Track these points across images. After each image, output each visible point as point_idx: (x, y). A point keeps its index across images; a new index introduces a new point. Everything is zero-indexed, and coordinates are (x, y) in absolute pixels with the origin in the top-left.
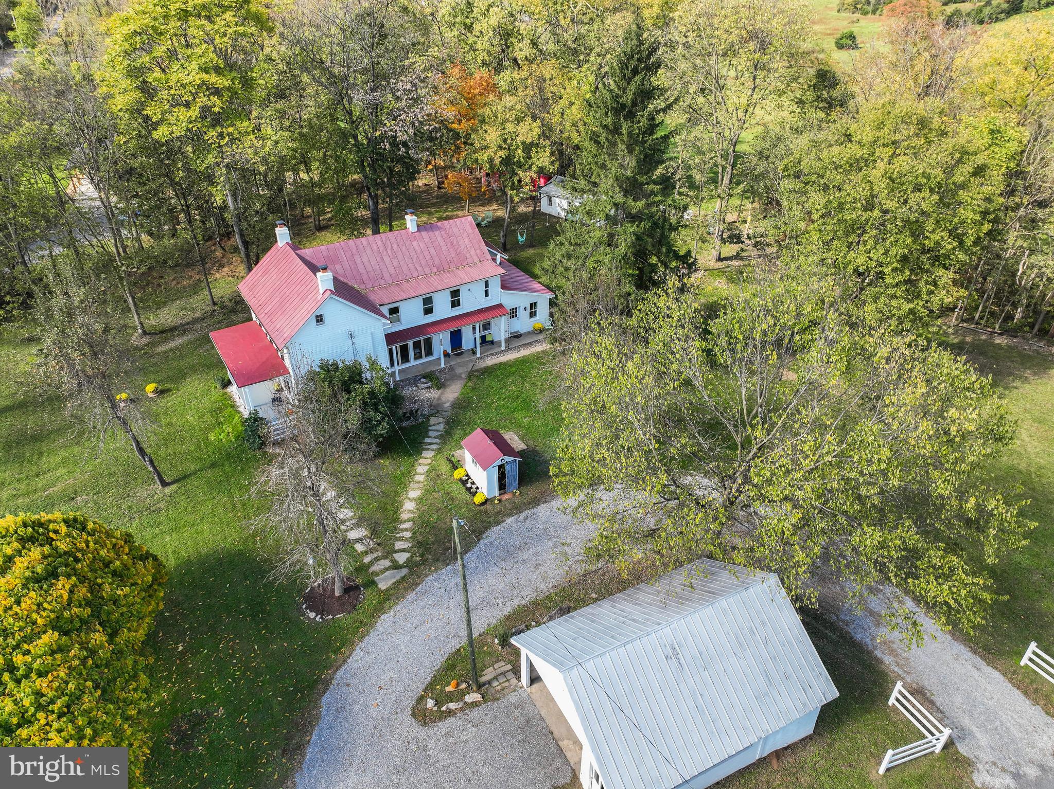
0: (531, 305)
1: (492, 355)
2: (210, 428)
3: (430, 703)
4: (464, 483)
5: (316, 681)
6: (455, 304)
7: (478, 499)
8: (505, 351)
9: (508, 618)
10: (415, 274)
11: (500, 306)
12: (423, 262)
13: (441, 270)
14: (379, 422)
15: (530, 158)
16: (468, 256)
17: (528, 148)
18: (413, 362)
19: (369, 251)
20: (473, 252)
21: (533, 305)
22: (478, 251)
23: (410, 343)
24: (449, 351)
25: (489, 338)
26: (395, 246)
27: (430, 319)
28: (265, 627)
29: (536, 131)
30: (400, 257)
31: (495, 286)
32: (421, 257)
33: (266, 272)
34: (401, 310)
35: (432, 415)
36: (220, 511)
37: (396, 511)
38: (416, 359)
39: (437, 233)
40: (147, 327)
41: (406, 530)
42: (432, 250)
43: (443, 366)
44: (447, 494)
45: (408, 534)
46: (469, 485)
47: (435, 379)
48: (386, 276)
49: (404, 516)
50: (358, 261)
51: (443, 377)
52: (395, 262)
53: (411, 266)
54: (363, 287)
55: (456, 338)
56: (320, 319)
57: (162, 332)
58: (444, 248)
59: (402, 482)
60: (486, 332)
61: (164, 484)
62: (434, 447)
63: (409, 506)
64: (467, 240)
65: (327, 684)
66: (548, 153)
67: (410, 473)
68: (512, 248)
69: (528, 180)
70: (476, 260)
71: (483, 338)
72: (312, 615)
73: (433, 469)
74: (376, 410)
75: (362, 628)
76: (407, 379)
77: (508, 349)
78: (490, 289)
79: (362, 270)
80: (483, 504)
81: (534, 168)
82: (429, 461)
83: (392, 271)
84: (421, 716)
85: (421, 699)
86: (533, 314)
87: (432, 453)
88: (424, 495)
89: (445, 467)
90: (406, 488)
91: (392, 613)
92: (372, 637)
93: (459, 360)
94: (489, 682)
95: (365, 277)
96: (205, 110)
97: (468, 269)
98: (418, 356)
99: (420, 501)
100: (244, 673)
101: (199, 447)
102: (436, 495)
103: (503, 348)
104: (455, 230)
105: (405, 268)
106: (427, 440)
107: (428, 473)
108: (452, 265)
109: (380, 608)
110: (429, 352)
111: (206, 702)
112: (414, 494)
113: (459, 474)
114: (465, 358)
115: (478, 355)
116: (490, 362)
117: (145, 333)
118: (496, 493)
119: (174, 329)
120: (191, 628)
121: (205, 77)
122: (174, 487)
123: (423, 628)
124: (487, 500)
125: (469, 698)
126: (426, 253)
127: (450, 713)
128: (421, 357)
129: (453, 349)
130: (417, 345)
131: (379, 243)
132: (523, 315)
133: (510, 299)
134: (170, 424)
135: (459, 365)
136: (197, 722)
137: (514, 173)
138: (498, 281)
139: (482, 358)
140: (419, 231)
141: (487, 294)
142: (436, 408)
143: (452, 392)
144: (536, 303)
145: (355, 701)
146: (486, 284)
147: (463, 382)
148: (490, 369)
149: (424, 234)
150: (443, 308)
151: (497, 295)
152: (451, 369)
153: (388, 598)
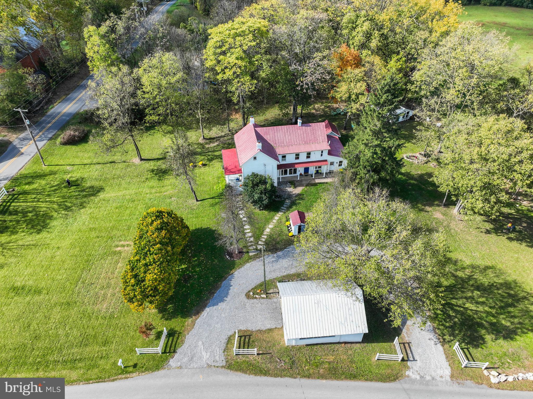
0: (340, 162)
1: (319, 178)
2: (214, 184)
3: (251, 293)
4: (288, 227)
5: (223, 277)
6: (308, 157)
7: (290, 234)
9: (284, 276)
10: (296, 143)
11: (326, 161)
12: (300, 139)
13: (306, 143)
14: (265, 200)
15: (358, 98)
16: (318, 139)
17: (357, 95)
18: (288, 175)
19: (281, 132)
20: (321, 138)
22: (323, 138)
23: (288, 170)
24: (303, 173)
25: (319, 172)
26: (291, 131)
27: (297, 161)
28: (214, 256)
30: (292, 136)
31: (325, 153)
32: (300, 137)
34: (287, 157)
35: (287, 198)
36: (211, 215)
37: (263, 231)
38: (290, 174)
39: (309, 128)
40: (205, 136)
41: (264, 238)
42: (305, 135)
43: (299, 179)
44: (281, 229)
45: (264, 240)
46: (289, 229)
47: (294, 183)
48: (285, 142)
49: (265, 233)
50: (276, 135)
51: (297, 184)
52: (290, 137)
53: (295, 140)
54: (275, 145)
55: (306, 170)
56: (255, 158)
57: (210, 139)
58: (310, 134)
59: (268, 221)
60: (320, 169)
61: (197, 201)
62: (283, 211)
63: (268, 230)
64: (320, 132)
65: (226, 278)
67: (272, 218)
70: (321, 141)
71: (317, 171)
72: (228, 257)
73: (280, 219)
74: (265, 195)
75: (242, 265)
76: (284, 182)
77: (326, 177)
78: (323, 153)
79: (277, 139)
80: (291, 236)
81: (359, 103)
82: (280, 216)
83: (287, 141)
84: (248, 296)
85: (249, 291)
86: (340, 165)
87: (282, 213)
88: (274, 228)
89: (284, 219)
90: (269, 223)
91: (250, 264)
92: (242, 269)
93: (306, 178)
94: (270, 293)
95: (277, 142)
96: (234, 73)
97: (317, 144)
98: (291, 173)
99: (272, 229)
100: (205, 268)
101: (210, 190)
102: (278, 229)
103: (324, 176)
104: (316, 127)
105: (292, 140)
106: (282, 208)
107: (278, 220)
108: (311, 142)
109: (247, 261)
110: (295, 172)
111: (193, 272)
112: (271, 226)
113: (288, 223)
114: (308, 178)
115: (313, 177)
116: (317, 181)
117: (204, 138)
118: (297, 234)
119: (214, 138)
120: (194, 250)
121: (237, 61)
122: (200, 202)
123: (258, 271)
124: (293, 236)
125: (262, 296)
126: (302, 135)
127: (256, 298)
128: (292, 174)
129: (304, 173)
130: (290, 170)
131: (286, 129)
132: (336, 165)
133: (331, 159)
134: (203, 179)
135: (305, 180)
136: (190, 277)
138: (327, 151)
139: (314, 179)
140: (302, 126)
141: (322, 155)
142: (290, 196)
143: (298, 190)
144: (342, 162)
145: (231, 286)
146: (322, 152)
147: (303, 187)
148: (316, 184)
149: (304, 127)
150: (303, 158)
151: (326, 156)
152: (301, 181)
153: (251, 259)
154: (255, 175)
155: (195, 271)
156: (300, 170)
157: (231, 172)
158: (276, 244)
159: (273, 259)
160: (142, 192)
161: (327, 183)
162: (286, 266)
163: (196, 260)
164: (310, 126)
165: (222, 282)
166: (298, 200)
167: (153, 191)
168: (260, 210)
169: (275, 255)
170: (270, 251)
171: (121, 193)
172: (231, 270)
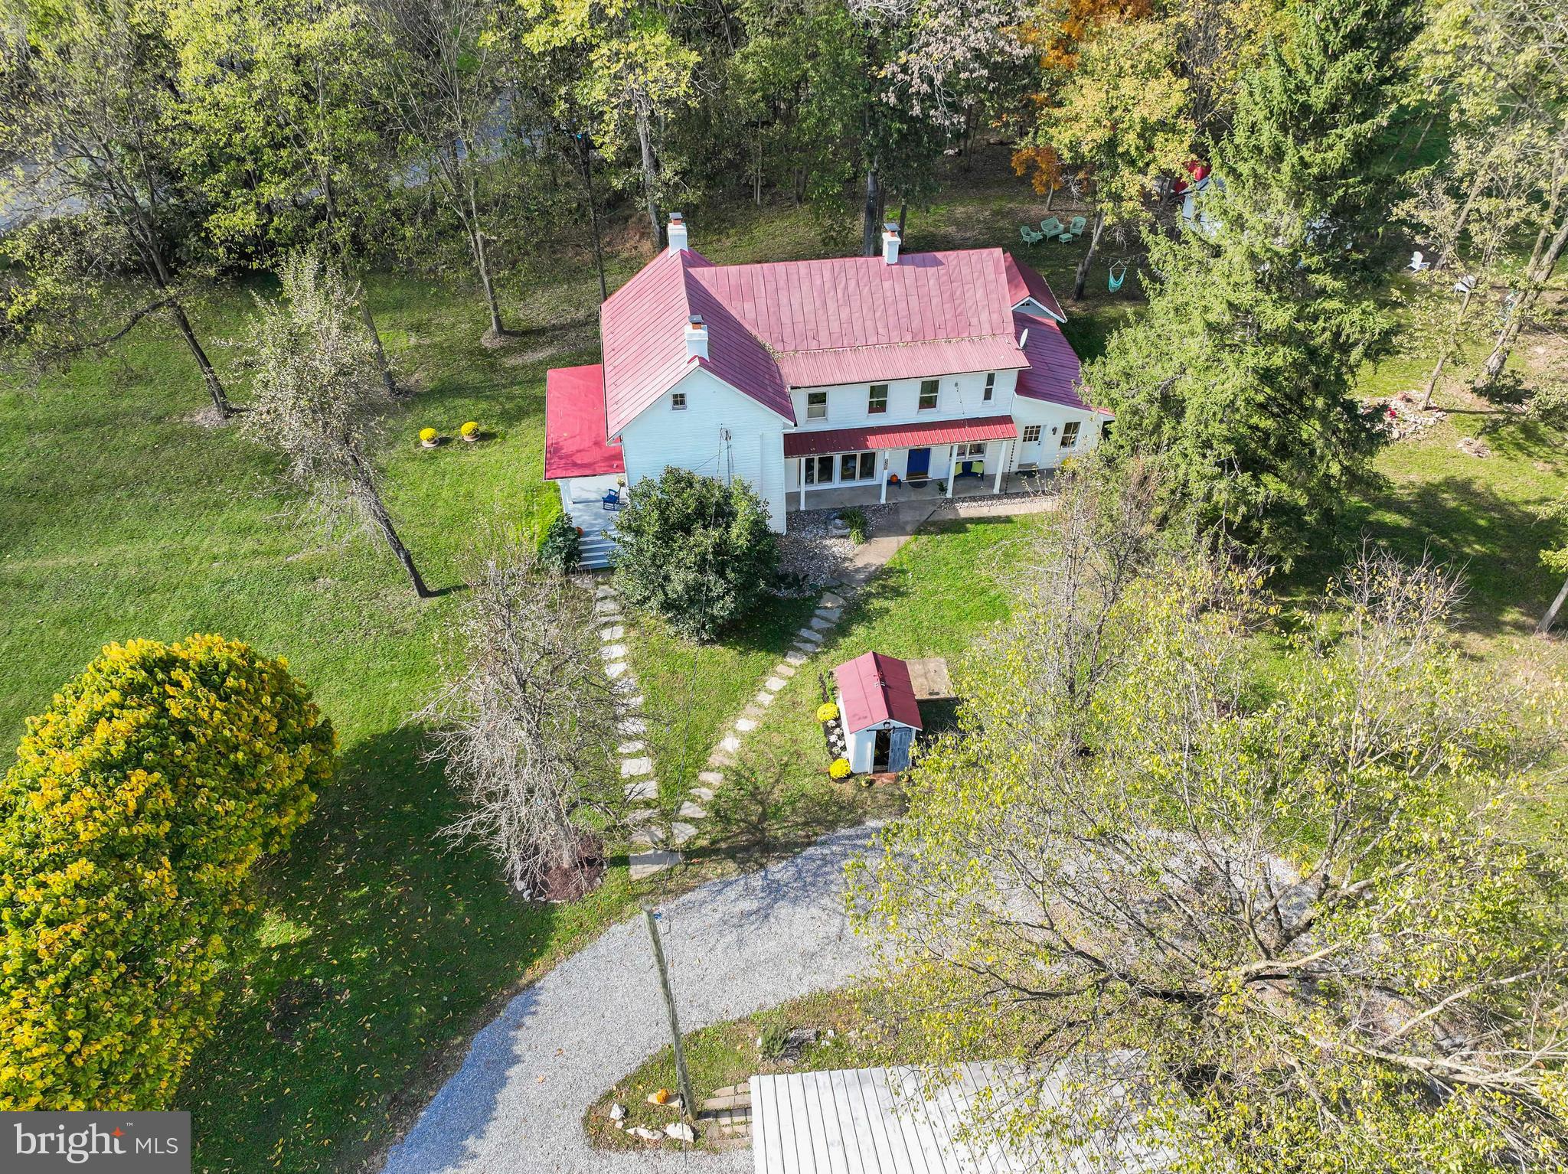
0: (1068, 426)
1: (974, 499)
2: (514, 519)
3: (616, 1112)
4: (828, 731)
5: (482, 1001)
6: (927, 402)
7: (838, 769)
8: (998, 497)
9: (796, 1007)
10: (873, 340)
11: (1006, 420)
12: (892, 320)
13: (919, 337)
14: (720, 598)
15: (1150, 148)
16: (974, 321)
17: (1148, 131)
18: (837, 483)
19: (806, 286)
20: (984, 316)
21: (1071, 428)
22: (995, 316)
23: (838, 459)
24: (902, 476)
25: (975, 469)
26: (852, 284)
27: (878, 420)
29: (1177, 99)
30: (856, 305)
31: (1006, 386)
32: (891, 311)
33: (639, 294)
34: (830, 399)
35: (829, 589)
37: (708, 747)
38: (844, 478)
39: (931, 271)
40: (504, 320)
41: (708, 785)
42: (914, 301)
43: (883, 501)
44: (794, 742)
45: (707, 794)
46: (833, 739)
47: (860, 521)
48: (823, 335)
49: (715, 760)
50: (784, 301)
51: (874, 521)
52: (845, 314)
53: (869, 324)
54: (779, 347)
55: (919, 460)
56: (679, 401)
57: (526, 333)
58: (935, 301)
59: (733, 697)
60: (977, 457)
61: (424, 593)
62: (809, 647)
63: (730, 744)
64: (980, 293)
65: (494, 1012)
66: (1186, 145)
67: (755, 684)
68: (1094, 296)
69: (1133, 191)
70: (986, 329)
71: (967, 467)
72: (520, 885)
73: (792, 688)
74: (721, 574)
75: (585, 932)
76: (818, 512)
77: (1006, 494)
78: (995, 387)
79: (786, 319)
80: (842, 780)
81: (1153, 170)
82: (791, 672)
83: (835, 326)
84: (595, 1128)
85: (607, 1098)
86: (1067, 442)
87: (804, 660)
88: (760, 731)
89: (809, 692)
90: (737, 711)
91: (629, 927)
92: (585, 957)
93: (914, 496)
94: (715, 1114)
95: (787, 331)
97: (966, 345)
98: (848, 475)
99: (750, 739)
100: (397, 946)
102: (777, 739)
103: (996, 491)
104: (966, 270)
105: (857, 327)
106: (804, 633)
107: (783, 692)
108: (942, 334)
109: (613, 913)
110: (868, 470)
111: (332, 971)
112: (745, 725)
113: (826, 712)
114: (927, 495)
115: (949, 495)
116: (966, 510)
117: (501, 330)
118: (868, 766)
119: (542, 331)
120: (365, 844)
122: (435, 601)
124: (850, 776)
125: (673, 1130)
126: (902, 305)
127: (637, 1142)
128: (852, 477)
129: (910, 474)
130: (846, 460)
131: (827, 275)
132: (1050, 442)
133: (1028, 411)
134: (469, 495)
135: (910, 505)
136: (314, 998)
137: (1115, 170)
138: (1014, 377)
139: (952, 501)
140: (900, 262)
141: (988, 395)
142: (840, 579)
143: (881, 552)
144: (1077, 425)
145: (517, 1060)
146: (991, 379)
147: (903, 539)
148: (958, 526)
149: (908, 269)
150: (903, 407)
151: (1006, 400)
152: (894, 509)
153: (636, 897)
154: (679, 480)
155: (347, 966)
156: (892, 460)
157: (575, 465)
158: (764, 817)
159: (747, 905)
160: (197, 549)
161: (1008, 520)
162: (810, 944)
163: (362, 902)
164: (938, 263)
165: (469, 1034)
166: (878, 595)
167: (247, 545)
168: (703, 643)
169: (757, 881)
170: (731, 854)
171: (102, 554)
172: (528, 962)
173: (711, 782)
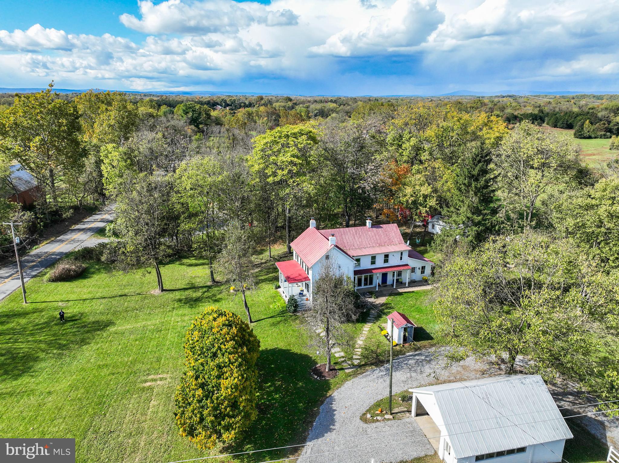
0: (422, 267)
1: (402, 288)
2: (270, 303)
3: (369, 416)
4: (386, 337)
5: (317, 401)
6: (386, 261)
7: (393, 344)
8: (408, 287)
10: (369, 246)
11: (407, 265)
12: (373, 241)
13: (380, 245)
15: (426, 201)
16: (394, 241)
17: (425, 197)
18: (363, 287)
19: (349, 234)
20: (396, 239)
21: (423, 268)
22: (399, 239)
25: (400, 281)
26: (361, 233)
27: (373, 266)
28: (295, 378)
29: (430, 190)
30: (363, 238)
31: (406, 255)
32: (372, 239)
33: (303, 238)
34: (361, 261)
35: (372, 309)
36: (275, 334)
37: (354, 344)
39: (380, 229)
42: (377, 237)
43: (377, 290)
44: (378, 340)
45: (359, 353)
46: (388, 338)
47: (373, 294)
48: (356, 245)
49: (357, 346)
50: (344, 237)
51: (377, 294)
52: (360, 240)
53: (367, 242)
55: (384, 277)
56: (327, 257)
58: (383, 236)
59: (357, 333)
60: (399, 277)
61: (251, 322)
62: (372, 321)
63: (360, 343)
64: (393, 234)
65: (322, 402)
66: (435, 200)
67: (361, 330)
69: (424, 211)
70: (397, 243)
71: (398, 280)
72: (316, 377)
73: (371, 329)
76: (361, 293)
77: (410, 286)
78: (403, 256)
79: (345, 241)
80: (395, 346)
82: (370, 326)
83: (358, 243)
84: (364, 420)
85: (364, 414)
86: (423, 272)
87: (372, 324)
88: (367, 339)
89: (377, 330)
90: (358, 336)
91: (351, 381)
92: (343, 388)
93: (385, 288)
94: (397, 413)
95: (346, 245)
96: (290, 171)
97: (393, 246)
98: (366, 284)
99: (365, 341)
100: (286, 394)
101: (266, 310)
102: (373, 340)
103: (407, 286)
104: (389, 229)
105: (364, 243)
106: (369, 318)
107: (369, 331)
108: (386, 244)
109: (346, 379)
110: (371, 283)
111: (271, 400)
112: (362, 338)
113: (384, 332)
114: (388, 288)
115: (395, 287)
116: (400, 290)
118: (402, 342)
121: (292, 159)
122: (255, 323)
123: (366, 389)
124: (397, 345)
125: (387, 416)
126: (374, 237)
127: (378, 421)
129: (382, 283)
130: (366, 279)
131: (354, 231)
132: (418, 272)
133: (412, 263)
135: (385, 290)
137: (417, 208)
138: (407, 253)
139: (396, 289)
140: (372, 227)
141: (401, 259)
142: (374, 306)
143: (382, 300)
144: (425, 267)
145: (335, 410)
146: (402, 254)
147: (387, 297)
148: (401, 294)
149: (374, 229)
150: (380, 263)
151: (407, 260)
152: (381, 291)
153: (350, 376)
155: (274, 399)
156: (377, 280)
157: (296, 280)
158: (377, 356)
159: (382, 373)
160: (170, 320)
161: (413, 292)
162: (403, 379)
163: (270, 386)
164: (381, 227)
165: (318, 407)
166: (386, 309)
167: (186, 318)
168: (342, 322)
169: (382, 368)
170: (372, 364)
171: (139, 325)
172: (327, 391)
173: (359, 351)
